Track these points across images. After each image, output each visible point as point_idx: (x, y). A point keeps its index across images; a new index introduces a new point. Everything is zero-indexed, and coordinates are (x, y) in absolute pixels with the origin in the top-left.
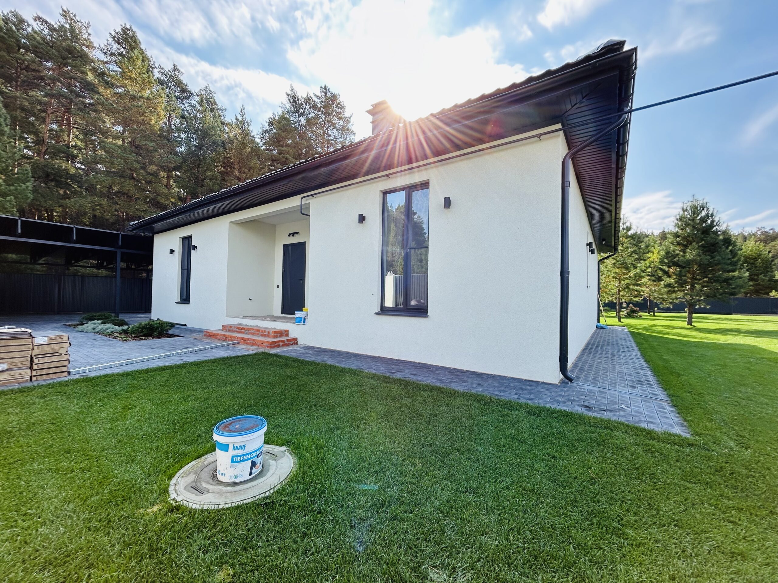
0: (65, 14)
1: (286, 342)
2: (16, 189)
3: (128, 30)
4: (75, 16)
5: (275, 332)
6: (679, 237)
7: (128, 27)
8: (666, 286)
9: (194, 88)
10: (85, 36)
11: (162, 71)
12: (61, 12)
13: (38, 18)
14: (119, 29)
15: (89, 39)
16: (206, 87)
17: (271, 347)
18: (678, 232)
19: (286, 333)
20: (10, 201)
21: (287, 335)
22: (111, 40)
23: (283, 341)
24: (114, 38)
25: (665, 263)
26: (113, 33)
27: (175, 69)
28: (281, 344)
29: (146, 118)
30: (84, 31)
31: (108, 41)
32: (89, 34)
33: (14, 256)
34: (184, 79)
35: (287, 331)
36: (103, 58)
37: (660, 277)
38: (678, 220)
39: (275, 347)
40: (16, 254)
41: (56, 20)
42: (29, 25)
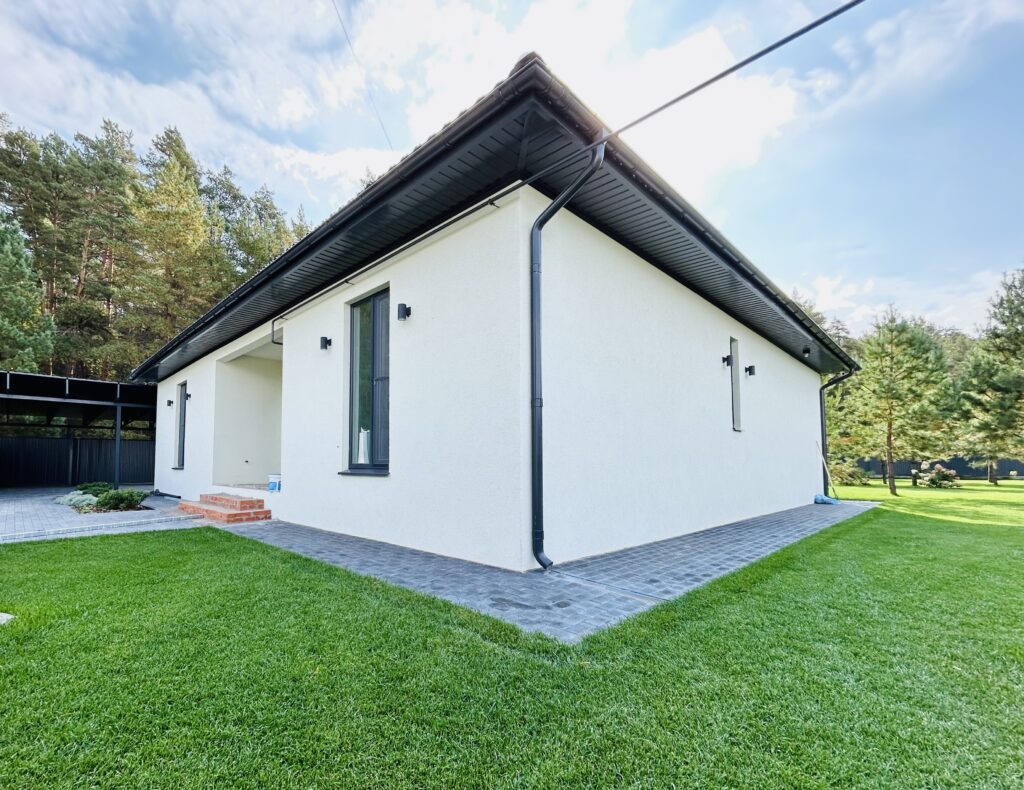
0: (108, 126)
1: (252, 516)
2: (36, 339)
3: (172, 132)
4: (116, 126)
5: (242, 503)
6: (997, 336)
7: (173, 129)
8: (980, 429)
9: (248, 192)
10: (128, 149)
11: (211, 176)
12: (103, 124)
13: (79, 137)
14: (162, 134)
15: (131, 151)
16: (262, 188)
17: (228, 522)
18: (995, 328)
19: (260, 503)
20: (28, 354)
21: (261, 507)
22: (153, 148)
23: (249, 514)
24: (156, 145)
25: (974, 386)
26: (155, 140)
27: (227, 172)
28: (244, 518)
29: (181, 238)
30: (126, 143)
31: (150, 149)
32: (131, 146)
33: (32, 418)
34: (236, 182)
35: (262, 501)
36: (145, 171)
37: (968, 411)
38: (995, 306)
39: (234, 521)
40: (34, 415)
41: (96, 133)
42: (67, 147)
